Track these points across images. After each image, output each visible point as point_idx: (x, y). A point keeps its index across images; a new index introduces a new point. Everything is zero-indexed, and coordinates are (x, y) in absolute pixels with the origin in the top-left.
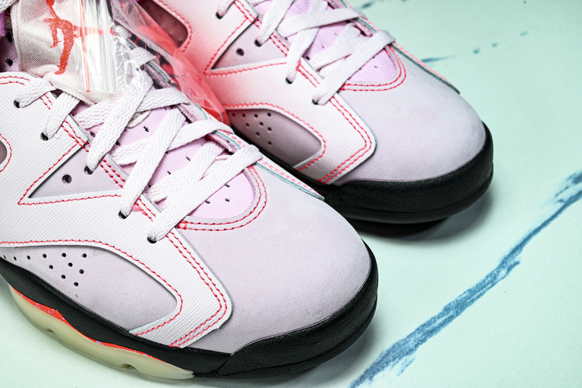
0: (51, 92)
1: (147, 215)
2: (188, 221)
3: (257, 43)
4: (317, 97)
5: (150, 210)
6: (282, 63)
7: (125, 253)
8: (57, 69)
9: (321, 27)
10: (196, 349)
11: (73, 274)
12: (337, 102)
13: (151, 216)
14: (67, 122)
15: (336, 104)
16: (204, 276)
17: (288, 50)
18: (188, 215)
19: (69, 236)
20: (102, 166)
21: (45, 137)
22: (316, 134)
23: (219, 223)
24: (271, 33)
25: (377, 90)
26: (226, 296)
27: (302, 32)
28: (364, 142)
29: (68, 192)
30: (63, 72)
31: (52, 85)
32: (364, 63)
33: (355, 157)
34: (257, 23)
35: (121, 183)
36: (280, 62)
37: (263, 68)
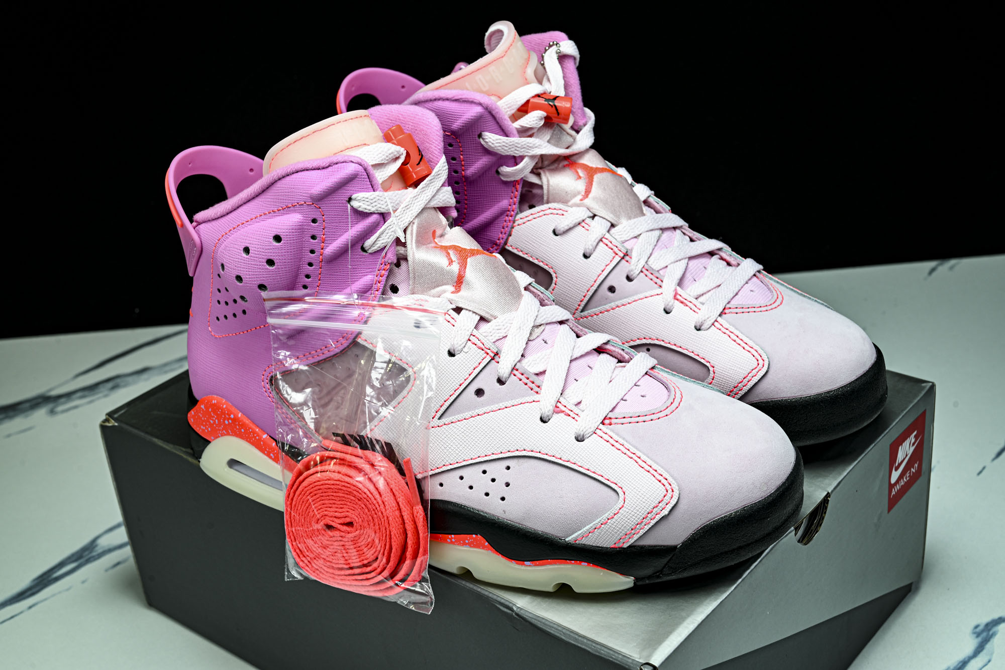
0: (452, 309)
1: (569, 416)
2: (612, 417)
3: (629, 279)
4: (700, 322)
5: (572, 411)
6: (658, 295)
7: (554, 456)
8: (453, 289)
9: (690, 258)
10: (638, 546)
11: (497, 490)
12: (721, 325)
13: (574, 416)
14: (474, 336)
15: (720, 327)
16: (643, 464)
17: (662, 281)
18: (610, 411)
19: (488, 450)
20: (515, 375)
21: (451, 354)
22: (702, 361)
23: (645, 415)
24: (642, 266)
25: (758, 312)
26: (670, 479)
27: (672, 265)
28: (756, 360)
29: (483, 405)
30: (459, 291)
31: (451, 303)
32: (739, 288)
33: (749, 378)
34: (627, 258)
35: (537, 389)
36: (656, 294)
37: (638, 302)
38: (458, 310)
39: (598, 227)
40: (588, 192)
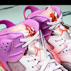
14: (37, 65)
24: (69, 49)
30: (36, 56)
31: (34, 58)
34: (67, 47)
38: (35, 60)
39: (63, 41)
40: (62, 35)
